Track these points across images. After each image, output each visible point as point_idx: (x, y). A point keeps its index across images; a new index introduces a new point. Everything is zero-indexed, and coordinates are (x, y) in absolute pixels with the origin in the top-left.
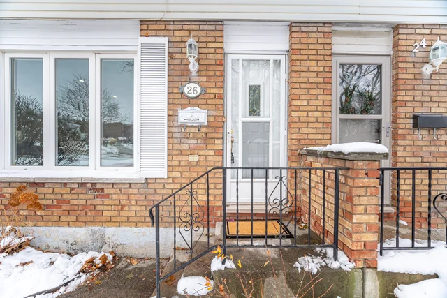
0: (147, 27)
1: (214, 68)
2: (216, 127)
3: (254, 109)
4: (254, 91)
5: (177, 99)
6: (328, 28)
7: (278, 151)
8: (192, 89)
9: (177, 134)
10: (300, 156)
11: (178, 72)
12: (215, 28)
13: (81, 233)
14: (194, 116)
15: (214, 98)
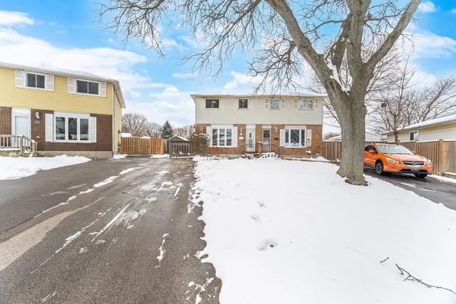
0: (235, 125)
1: (244, 131)
2: (245, 139)
3: (250, 137)
4: (250, 134)
5: (239, 136)
6: (261, 125)
7: (254, 143)
8: (241, 134)
9: (239, 141)
10: (257, 144)
11: (239, 132)
12: (244, 126)
13: (225, 155)
14: (241, 138)
15: (245, 136)
